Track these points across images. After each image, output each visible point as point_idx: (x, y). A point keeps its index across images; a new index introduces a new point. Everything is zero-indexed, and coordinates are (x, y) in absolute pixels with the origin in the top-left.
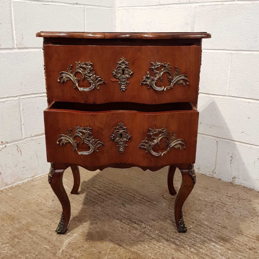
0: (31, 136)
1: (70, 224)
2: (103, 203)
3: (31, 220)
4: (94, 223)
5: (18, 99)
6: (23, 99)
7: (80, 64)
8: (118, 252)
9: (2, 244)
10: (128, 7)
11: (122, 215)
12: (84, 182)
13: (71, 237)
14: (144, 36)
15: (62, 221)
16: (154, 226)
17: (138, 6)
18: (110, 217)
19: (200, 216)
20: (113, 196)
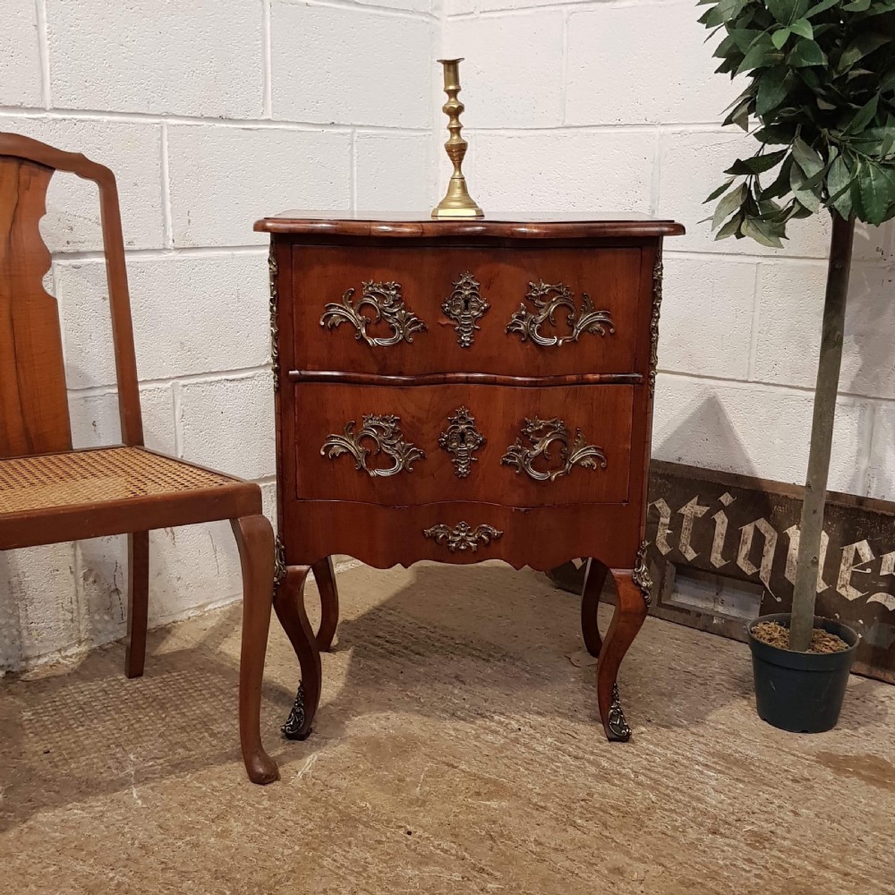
2: (402, 672)
4: (381, 718)
5: (172, 385)
6: (184, 386)
7: (371, 286)
8: (447, 778)
9: (144, 760)
10: (475, 129)
11: (457, 701)
12: (347, 622)
14: (519, 231)
15: (299, 706)
16: (543, 726)
17: (503, 128)
18: (424, 705)
19: (669, 706)
20: (429, 657)
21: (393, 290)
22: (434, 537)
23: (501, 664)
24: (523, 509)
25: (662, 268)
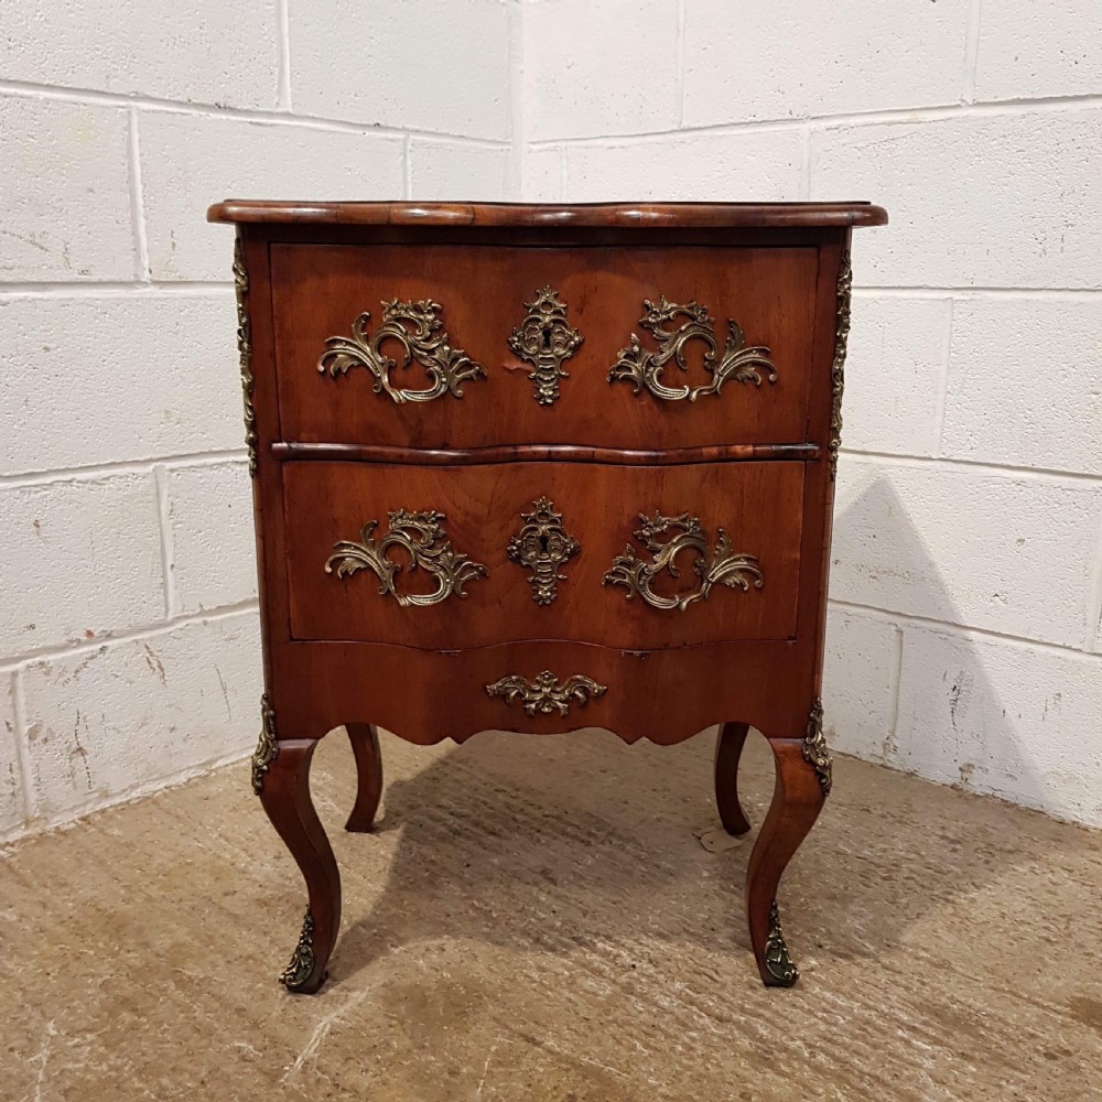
0: (199, 610)
1: (338, 951)
2: (468, 866)
3: (188, 934)
4: (433, 949)
5: (154, 470)
6: (172, 470)
7: (395, 307)
8: (524, 1068)
9: (67, 1034)
10: (566, 140)
11: (543, 916)
12: (399, 784)
13: (342, 1004)
14: (628, 216)
15: (306, 942)
16: (668, 960)
17: (602, 137)
18: (496, 922)
19: (844, 920)
20: (506, 838)
21: (429, 312)
22: (504, 696)
23: (607, 848)
24: (637, 653)
25: (850, 278)
